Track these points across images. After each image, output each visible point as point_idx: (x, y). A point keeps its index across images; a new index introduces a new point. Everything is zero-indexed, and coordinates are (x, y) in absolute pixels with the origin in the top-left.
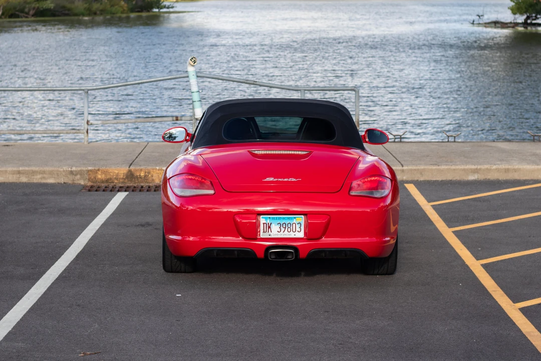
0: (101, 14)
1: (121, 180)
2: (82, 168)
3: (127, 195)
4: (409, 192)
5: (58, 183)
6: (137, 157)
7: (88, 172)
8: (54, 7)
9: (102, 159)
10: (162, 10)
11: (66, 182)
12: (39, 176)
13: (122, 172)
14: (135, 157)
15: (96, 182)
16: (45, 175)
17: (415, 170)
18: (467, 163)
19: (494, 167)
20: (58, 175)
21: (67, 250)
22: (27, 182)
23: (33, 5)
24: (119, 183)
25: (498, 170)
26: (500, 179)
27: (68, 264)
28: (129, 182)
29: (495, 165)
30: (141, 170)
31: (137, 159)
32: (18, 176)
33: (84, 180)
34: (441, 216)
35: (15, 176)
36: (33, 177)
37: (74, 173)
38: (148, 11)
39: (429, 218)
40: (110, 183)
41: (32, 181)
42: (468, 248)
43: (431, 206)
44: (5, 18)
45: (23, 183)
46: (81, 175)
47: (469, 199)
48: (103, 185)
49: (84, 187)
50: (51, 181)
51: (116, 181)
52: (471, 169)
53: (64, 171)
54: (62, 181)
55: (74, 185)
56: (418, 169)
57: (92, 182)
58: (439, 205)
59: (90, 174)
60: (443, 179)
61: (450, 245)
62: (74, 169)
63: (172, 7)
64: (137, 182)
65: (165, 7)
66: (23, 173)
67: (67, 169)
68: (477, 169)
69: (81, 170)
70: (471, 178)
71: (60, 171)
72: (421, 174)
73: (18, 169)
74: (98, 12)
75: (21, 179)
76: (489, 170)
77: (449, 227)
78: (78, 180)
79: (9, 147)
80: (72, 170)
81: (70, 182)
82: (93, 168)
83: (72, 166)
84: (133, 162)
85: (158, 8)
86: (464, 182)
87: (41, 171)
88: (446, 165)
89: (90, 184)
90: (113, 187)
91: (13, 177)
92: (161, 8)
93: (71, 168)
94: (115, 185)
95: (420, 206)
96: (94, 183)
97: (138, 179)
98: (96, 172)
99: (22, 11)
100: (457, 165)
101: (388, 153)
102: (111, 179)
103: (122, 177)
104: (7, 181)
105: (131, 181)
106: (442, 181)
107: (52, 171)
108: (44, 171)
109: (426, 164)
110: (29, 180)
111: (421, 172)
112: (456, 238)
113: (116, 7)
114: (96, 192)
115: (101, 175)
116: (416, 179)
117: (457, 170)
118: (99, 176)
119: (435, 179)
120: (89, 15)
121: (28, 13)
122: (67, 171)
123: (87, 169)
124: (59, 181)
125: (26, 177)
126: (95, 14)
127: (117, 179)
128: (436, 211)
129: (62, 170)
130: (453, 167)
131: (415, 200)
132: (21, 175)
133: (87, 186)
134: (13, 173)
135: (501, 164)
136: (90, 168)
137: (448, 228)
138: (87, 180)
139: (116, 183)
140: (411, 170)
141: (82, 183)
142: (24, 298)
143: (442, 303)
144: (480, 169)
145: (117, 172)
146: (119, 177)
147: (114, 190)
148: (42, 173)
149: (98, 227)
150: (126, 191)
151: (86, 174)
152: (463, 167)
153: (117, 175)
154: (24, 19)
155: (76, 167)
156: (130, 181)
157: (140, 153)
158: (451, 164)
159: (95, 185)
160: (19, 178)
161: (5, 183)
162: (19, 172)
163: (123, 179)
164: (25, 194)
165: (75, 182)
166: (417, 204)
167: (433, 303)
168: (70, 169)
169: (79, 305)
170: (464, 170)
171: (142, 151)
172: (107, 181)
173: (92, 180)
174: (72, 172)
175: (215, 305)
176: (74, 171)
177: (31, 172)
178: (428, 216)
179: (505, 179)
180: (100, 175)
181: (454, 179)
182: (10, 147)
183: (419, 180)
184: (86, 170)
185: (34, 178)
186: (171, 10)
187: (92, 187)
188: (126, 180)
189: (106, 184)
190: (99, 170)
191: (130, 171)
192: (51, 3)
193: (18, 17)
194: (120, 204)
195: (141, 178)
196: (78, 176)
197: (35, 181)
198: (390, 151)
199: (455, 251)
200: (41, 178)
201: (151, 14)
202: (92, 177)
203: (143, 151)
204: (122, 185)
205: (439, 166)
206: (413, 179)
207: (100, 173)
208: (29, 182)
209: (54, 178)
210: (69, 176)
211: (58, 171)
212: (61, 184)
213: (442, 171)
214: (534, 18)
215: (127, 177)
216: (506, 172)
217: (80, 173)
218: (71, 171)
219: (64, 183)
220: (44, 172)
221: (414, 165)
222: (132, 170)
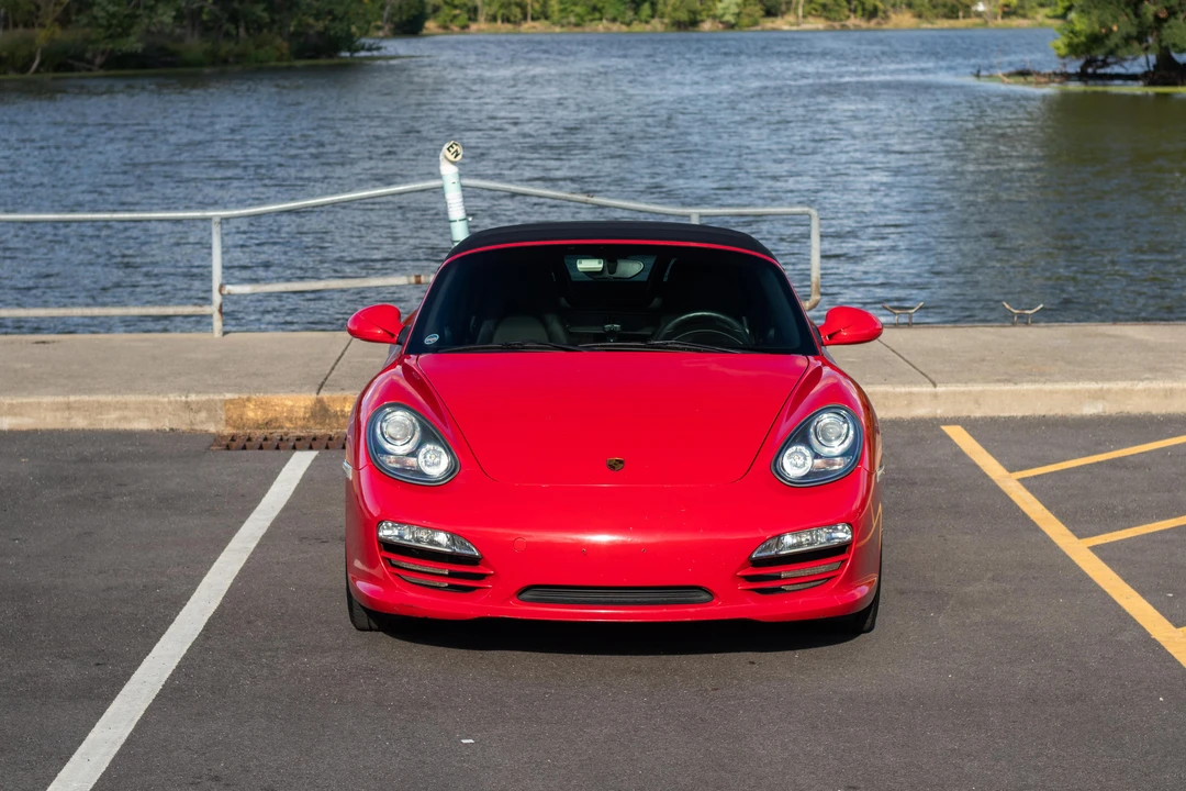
0: (238, 63)
1: (299, 423)
2: (211, 396)
3: (316, 458)
4: (956, 445)
5: (158, 430)
6: (333, 369)
7: (225, 405)
8: (144, 50)
9: (254, 374)
10: (357, 55)
11: (174, 427)
12: (114, 415)
13: (302, 404)
14: (330, 368)
15: (244, 425)
16: (126, 413)
17: (963, 393)
18: (1078, 378)
19: (1141, 386)
20: (157, 413)
21: (181, 609)
22: (86, 428)
23: (102, 46)
24: (295, 428)
25: (1149, 393)
26: (1154, 412)
27: (185, 651)
28: (319, 427)
29: (1142, 380)
30: (345, 399)
31: (334, 372)
32: (66, 414)
33: (217, 423)
34: (1049, 508)
35: (58, 414)
36: (100, 417)
37: (193, 406)
38: (331, 57)
39: (1024, 513)
40: (275, 428)
41: (97, 427)
42: (1143, 593)
43: (1019, 480)
44: (47, 71)
45: (77, 430)
46: (209, 411)
47: (1098, 463)
48: (259, 434)
49: (215, 440)
50: (141, 425)
51: (288, 425)
52: (1089, 391)
53: (170, 403)
54: (166, 424)
55: (193, 436)
56: (970, 392)
57: (234, 427)
58: (1035, 477)
59: (228, 410)
60: (1027, 414)
61: (1096, 585)
62: (193, 397)
63: (378, 49)
64: (336, 425)
65: (363, 48)
66: (79, 409)
67: (178, 398)
68: (1101, 390)
69: (208, 401)
70: (1090, 409)
71: (162, 403)
72: (977, 402)
73: (66, 399)
74: (231, 59)
75: (72, 421)
76: (1128, 393)
77: (1080, 536)
78: (202, 422)
79: (47, 345)
80: (189, 399)
81: (184, 427)
82: (236, 396)
83: (189, 392)
84: (326, 379)
85: (349, 50)
86: (1074, 420)
87: (118, 402)
88: (1034, 382)
89: (228, 431)
90: (281, 439)
91: (56, 417)
92: (357, 50)
93: (187, 397)
94: (286, 434)
95: (991, 480)
96: (238, 428)
97: (338, 419)
98: (243, 404)
99: (80, 57)
100: (1057, 382)
101: (891, 353)
102: (277, 419)
103: (301, 414)
104: (41, 426)
105: (322, 424)
106: (1023, 418)
107: (143, 403)
108: (126, 403)
109: (986, 381)
110: (91, 424)
111: (977, 399)
112: (1103, 565)
113: (268, 48)
114: (244, 452)
115: (254, 410)
116: (965, 414)
117: (1057, 392)
118: (251, 414)
119: (1007, 414)
120: (213, 64)
121: (90, 62)
122: (176, 402)
123: (222, 397)
124: (160, 426)
125: (85, 417)
126: (225, 62)
127: (291, 421)
128: (1032, 492)
129: (166, 400)
130: (1048, 387)
131: (977, 467)
132: (73, 413)
133: (223, 437)
134: (56, 408)
135: (1156, 379)
136: (229, 396)
137: (1075, 539)
138: (223, 422)
139: (288, 429)
140: (954, 394)
141: (212, 429)
142: (75, 757)
143: (1135, 755)
144: (1109, 391)
145: (290, 403)
146: (295, 415)
147: (287, 445)
148: (120, 409)
149: (253, 545)
150: (311, 448)
151: (221, 409)
152: (1069, 386)
153: (291, 410)
154: (84, 73)
155: (198, 393)
156: (320, 424)
157: (340, 357)
158: (1043, 379)
159: (241, 432)
160: (68, 419)
161: (36, 431)
162: (69, 407)
163: (304, 419)
164: (84, 460)
165: (196, 427)
166: (985, 476)
167: (1112, 757)
168: (183, 398)
169: (217, 779)
170: (1073, 392)
171: (342, 354)
172: (267, 424)
173: (235, 422)
174: (187, 406)
175: (563, 771)
176: (193, 402)
177: (96, 405)
178: (1018, 508)
179: (1164, 412)
180: (252, 410)
181: (1051, 413)
182: (50, 345)
183: (972, 415)
184: (222, 400)
185: (103, 419)
186: (375, 53)
187: (233, 439)
188: (312, 422)
189: (266, 432)
190: (249, 400)
191: (320, 401)
192: (138, 41)
193: (71, 69)
194: (302, 480)
195: (343, 416)
196: (203, 415)
197: (106, 426)
198: (894, 348)
199: (1115, 602)
200: (120, 419)
201: (336, 61)
202: (235, 416)
203: (346, 353)
204: (302, 434)
205: (1016, 384)
206: (958, 414)
207: (252, 407)
208: (91, 427)
209: (149, 418)
210: (181, 414)
211: (157, 403)
212: (164, 432)
213: (1023, 395)
214: (1099, 63)
215: (313, 415)
216: (1166, 396)
217: (209, 407)
218: (187, 402)
219: (172, 429)
220: (125, 406)
221: (958, 381)
222: (325, 399)
